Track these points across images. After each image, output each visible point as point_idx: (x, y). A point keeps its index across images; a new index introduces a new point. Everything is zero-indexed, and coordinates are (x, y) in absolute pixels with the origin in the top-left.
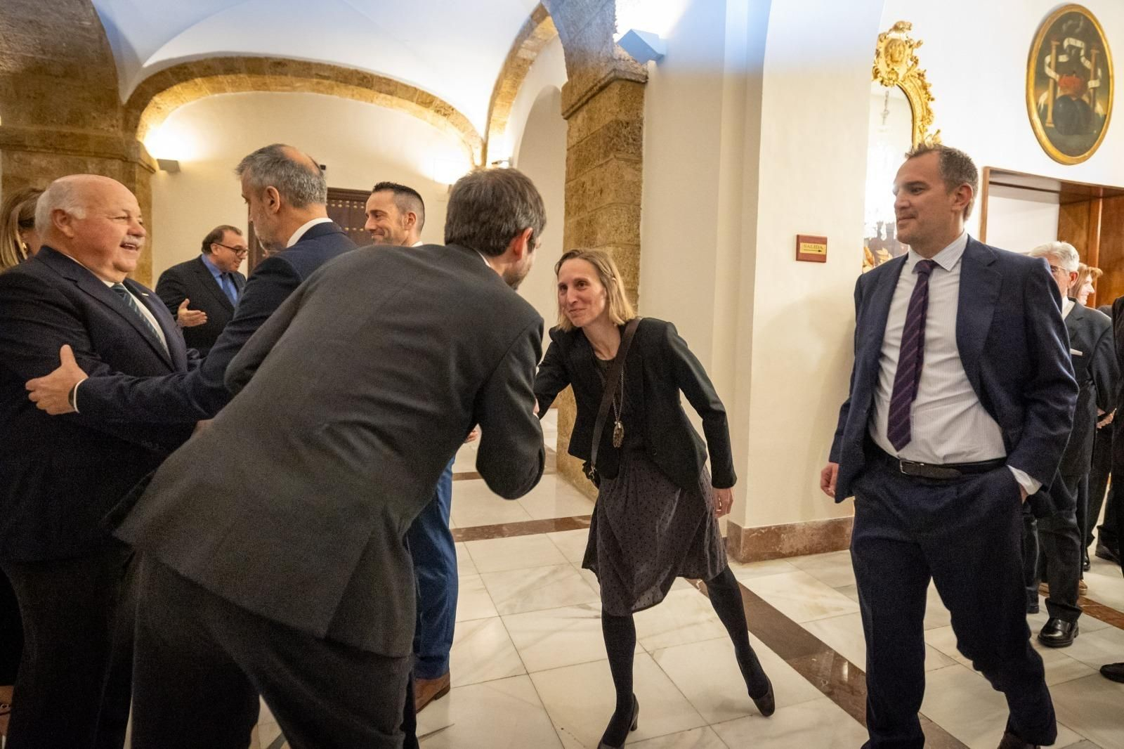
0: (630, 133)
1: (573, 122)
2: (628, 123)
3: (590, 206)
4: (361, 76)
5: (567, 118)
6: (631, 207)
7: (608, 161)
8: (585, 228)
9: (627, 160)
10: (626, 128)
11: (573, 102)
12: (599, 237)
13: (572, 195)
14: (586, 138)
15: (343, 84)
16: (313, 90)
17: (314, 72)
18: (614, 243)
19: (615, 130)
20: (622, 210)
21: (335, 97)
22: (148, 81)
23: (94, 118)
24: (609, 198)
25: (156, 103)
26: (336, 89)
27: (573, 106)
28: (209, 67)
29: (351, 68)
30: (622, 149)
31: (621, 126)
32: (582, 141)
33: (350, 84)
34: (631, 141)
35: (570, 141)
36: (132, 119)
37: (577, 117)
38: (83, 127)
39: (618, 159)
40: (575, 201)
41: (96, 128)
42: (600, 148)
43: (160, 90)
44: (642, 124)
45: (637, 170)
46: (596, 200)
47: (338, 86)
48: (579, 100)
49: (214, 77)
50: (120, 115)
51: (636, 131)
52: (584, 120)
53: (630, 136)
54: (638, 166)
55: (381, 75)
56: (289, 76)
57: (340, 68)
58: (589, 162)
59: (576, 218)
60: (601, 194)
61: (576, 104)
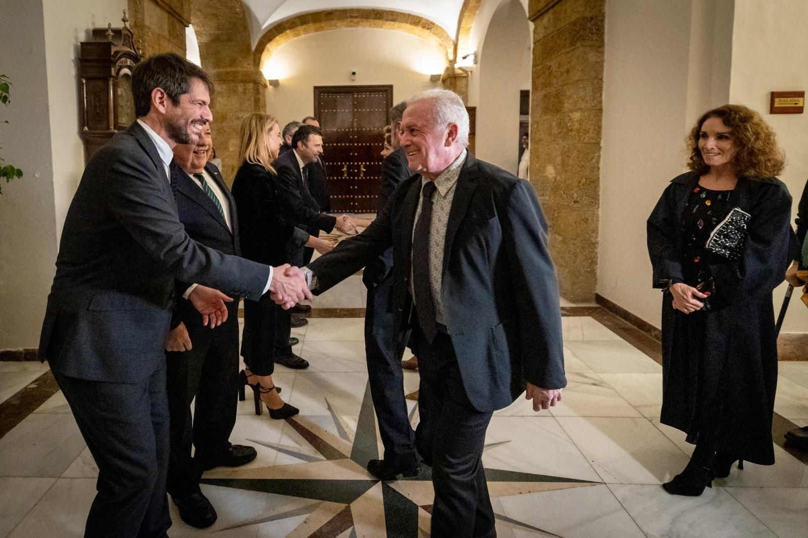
0: (594, 25)
1: (538, 22)
2: (592, 18)
3: (557, 83)
4: (376, 12)
5: (533, 21)
6: (595, 81)
7: (575, 49)
8: (552, 99)
9: (591, 46)
10: (590, 22)
11: (540, 8)
12: (567, 105)
13: (539, 77)
14: (552, 33)
15: (366, 19)
16: (347, 26)
17: (348, 15)
18: (581, 109)
19: (581, 25)
20: (587, 84)
21: (360, 28)
22: (264, 37)
23: (240, 61)
24: (575, 76)
25: (268, 48)
26: (360, 23)
27: (539, 11)
28: (293, 23)
29: (370, 8)
30: (588, 38)
31: (586, 20)
32: (548, 36)
33: (370, 19)
34: (595, 31)
35: (536, 36)
36: (257, 58)
37: (543, 19)
38: (236, 67)
39: (582, 45)
40: (541, 80)
41: (242, 67)
42: (566, 40)
43: (270, 40)
44: (604, 17)
45: (600, 53)
46: (563, 78)
47: (362, 21)
48: (546, 6)
49: (296, 28)
50: (252, 58)
51: (600, 23)
52: (549, 20)
53: (594, 28)
54: (600, 50)
55: (388, 10)
56: (335, 20)
57: (364, 9)
58: (556, 50)
59: (544, 92)
60: (568, 74)
61: (542, 9)
